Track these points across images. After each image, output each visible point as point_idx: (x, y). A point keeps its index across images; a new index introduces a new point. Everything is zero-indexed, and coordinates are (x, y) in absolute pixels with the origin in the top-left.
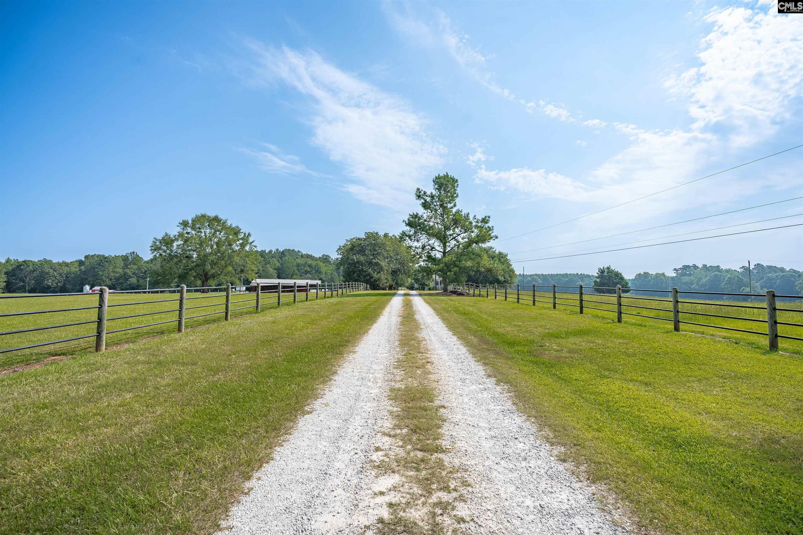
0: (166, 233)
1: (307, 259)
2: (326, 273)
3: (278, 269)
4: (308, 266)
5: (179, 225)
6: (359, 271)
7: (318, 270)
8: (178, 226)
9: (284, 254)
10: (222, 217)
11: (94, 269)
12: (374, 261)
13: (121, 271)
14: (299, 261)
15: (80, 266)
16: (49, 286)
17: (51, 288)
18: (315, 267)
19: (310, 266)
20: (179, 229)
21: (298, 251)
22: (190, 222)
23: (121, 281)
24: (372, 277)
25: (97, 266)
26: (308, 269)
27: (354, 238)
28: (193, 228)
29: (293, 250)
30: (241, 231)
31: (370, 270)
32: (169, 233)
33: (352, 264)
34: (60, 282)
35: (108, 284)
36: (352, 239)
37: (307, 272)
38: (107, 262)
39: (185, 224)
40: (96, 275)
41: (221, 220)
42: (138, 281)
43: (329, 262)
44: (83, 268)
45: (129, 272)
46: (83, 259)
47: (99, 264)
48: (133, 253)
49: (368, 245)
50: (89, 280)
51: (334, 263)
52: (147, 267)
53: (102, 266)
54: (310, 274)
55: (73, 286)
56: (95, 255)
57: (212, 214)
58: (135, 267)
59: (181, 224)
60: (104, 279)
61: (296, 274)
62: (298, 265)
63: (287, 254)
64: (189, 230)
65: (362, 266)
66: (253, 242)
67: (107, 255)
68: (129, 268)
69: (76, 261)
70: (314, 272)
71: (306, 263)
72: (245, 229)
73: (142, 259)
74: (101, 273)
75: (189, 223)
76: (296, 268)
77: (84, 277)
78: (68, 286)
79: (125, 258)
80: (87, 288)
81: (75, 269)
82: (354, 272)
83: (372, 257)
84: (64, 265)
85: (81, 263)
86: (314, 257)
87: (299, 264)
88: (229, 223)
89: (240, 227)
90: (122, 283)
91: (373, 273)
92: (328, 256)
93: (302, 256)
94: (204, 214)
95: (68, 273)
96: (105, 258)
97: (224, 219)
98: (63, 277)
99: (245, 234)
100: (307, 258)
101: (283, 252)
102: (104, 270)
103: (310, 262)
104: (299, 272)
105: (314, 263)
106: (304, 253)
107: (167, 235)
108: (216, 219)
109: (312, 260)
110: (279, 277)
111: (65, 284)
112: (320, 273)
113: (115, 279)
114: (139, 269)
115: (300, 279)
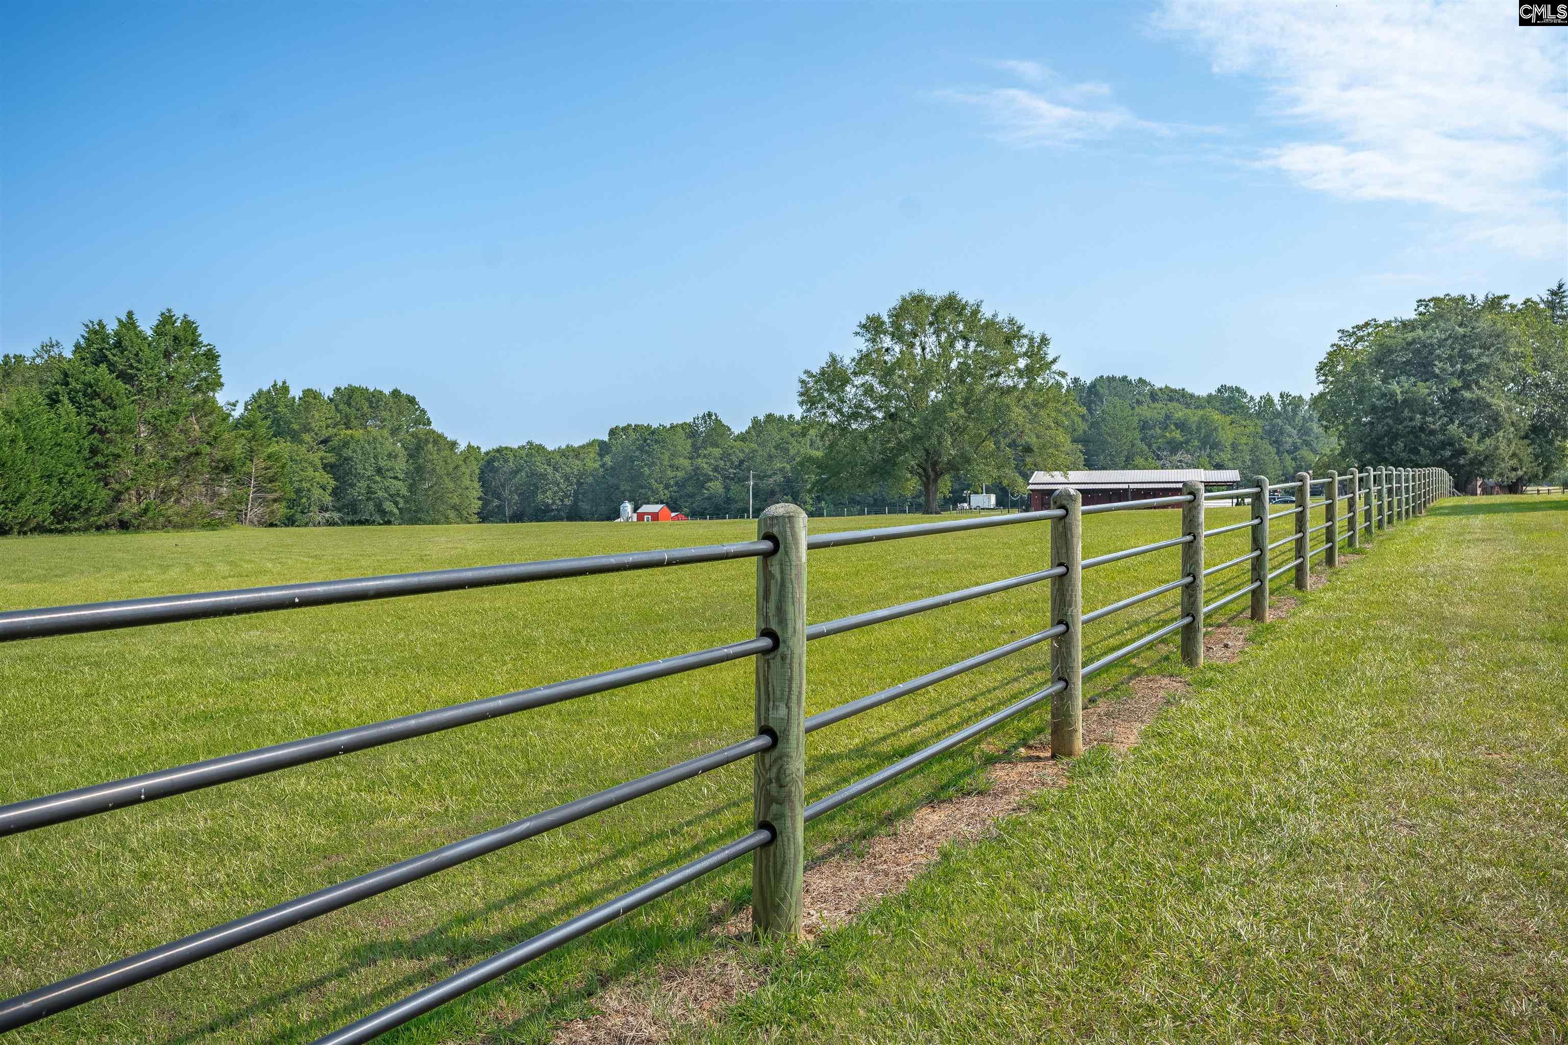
0: (831, 355)
1: (1170, 405)
2: (1234, 446)
3: (1083, 440)
4: (1176, 425)
5: (859, 330)
6: (1413, 431)
7: (1207, 436)
8: (857, 334)
9: (1097, 394)
10: (967, 296)
11: (633, 462)
12: (1467, 394)
13: (687, 463)
14: (1147, 412)
15: (601, 455)
16: (548, 505)
17: (553, 510)
18: (1199, 428)
19: (1181, 426)
20: (863, 344)
21: (1141, 380)
22: (886, 319)
23: (690, 489)
24: (1464, 452)
25: (637, 453)
26: (1177, 435)
27: (1367, 324)
28: (898, 335)
29: (1124, 379)
30: (1024, 332)
31: (1453, 428)
32: (838, 353)
33: (1387, 409)
34: (568, 497)
35: (662, 497)
36: (1359, 328)
37: (1174, 447)
38: (657, 441)
39: (873, 326)
40: (636, 478)
41: (964, 307)
42: (727, 489)
43: (1244, 408)
44: (608, 459)
45: (705, 466)
46: (606, 438)
47: (641, 449)
48: (710, 415)
49: (1441, 343)
50: (623, 488)
51: (1258, 414)
52: (743, 452)
53: (647, 452)
54: (1188, 451)
55: (592, 506)
56: (629, 425)
57: (937, 291)
58: (717, 452)
59: (864, 326)
60: (655, 485)
61: (1141, 453)
62: (1144, 426)
63: (1107, 392)
64: (887, 342)
65: (1424, 413)
66: (1054, 361)
67: (655, 425)
68: (705, 456)
69: (591, 444)
70: (1196, 443)
71: (1168, 417)
72: (1032, 327)
73: (729, 430)
74: (646, 471)
75: (883, 323)
76: (1137, 435)
77: (612, 481)
78: (585, 506)
79: (690, 430)
80: (628, 507)
81: (592, 463)
82: (1395, 437)
83: (1457, 383)
84: (571, 454)
85: (603, 448)
86: (1192, 396)
87: (1145, 422)
88: (987, 312)
89: (1020, 321)
90: (692, 496)
91: (1464, 436)
92: (1238, 389)
93: (1154, 396)
94: (916, 292)
95: (581, 475)
96: (653, 433)
97: (971, 302)
98: (571, 485)
99: (1031, 340)
100: (1171, 399)
101: (1093, 385)
102: (653, 464)
103: (1180, 413)
104: (1150, 446)
105: (1193, 416)
106: (1159, 384)
107: (834, 360)
108: (951, 304)
109: (1188, 406)
110: (1090, 465)
111: (575, 503)
112: (1215, 446)
113: (677, 484)
114: (726, 456)
115: (1156, 468)
